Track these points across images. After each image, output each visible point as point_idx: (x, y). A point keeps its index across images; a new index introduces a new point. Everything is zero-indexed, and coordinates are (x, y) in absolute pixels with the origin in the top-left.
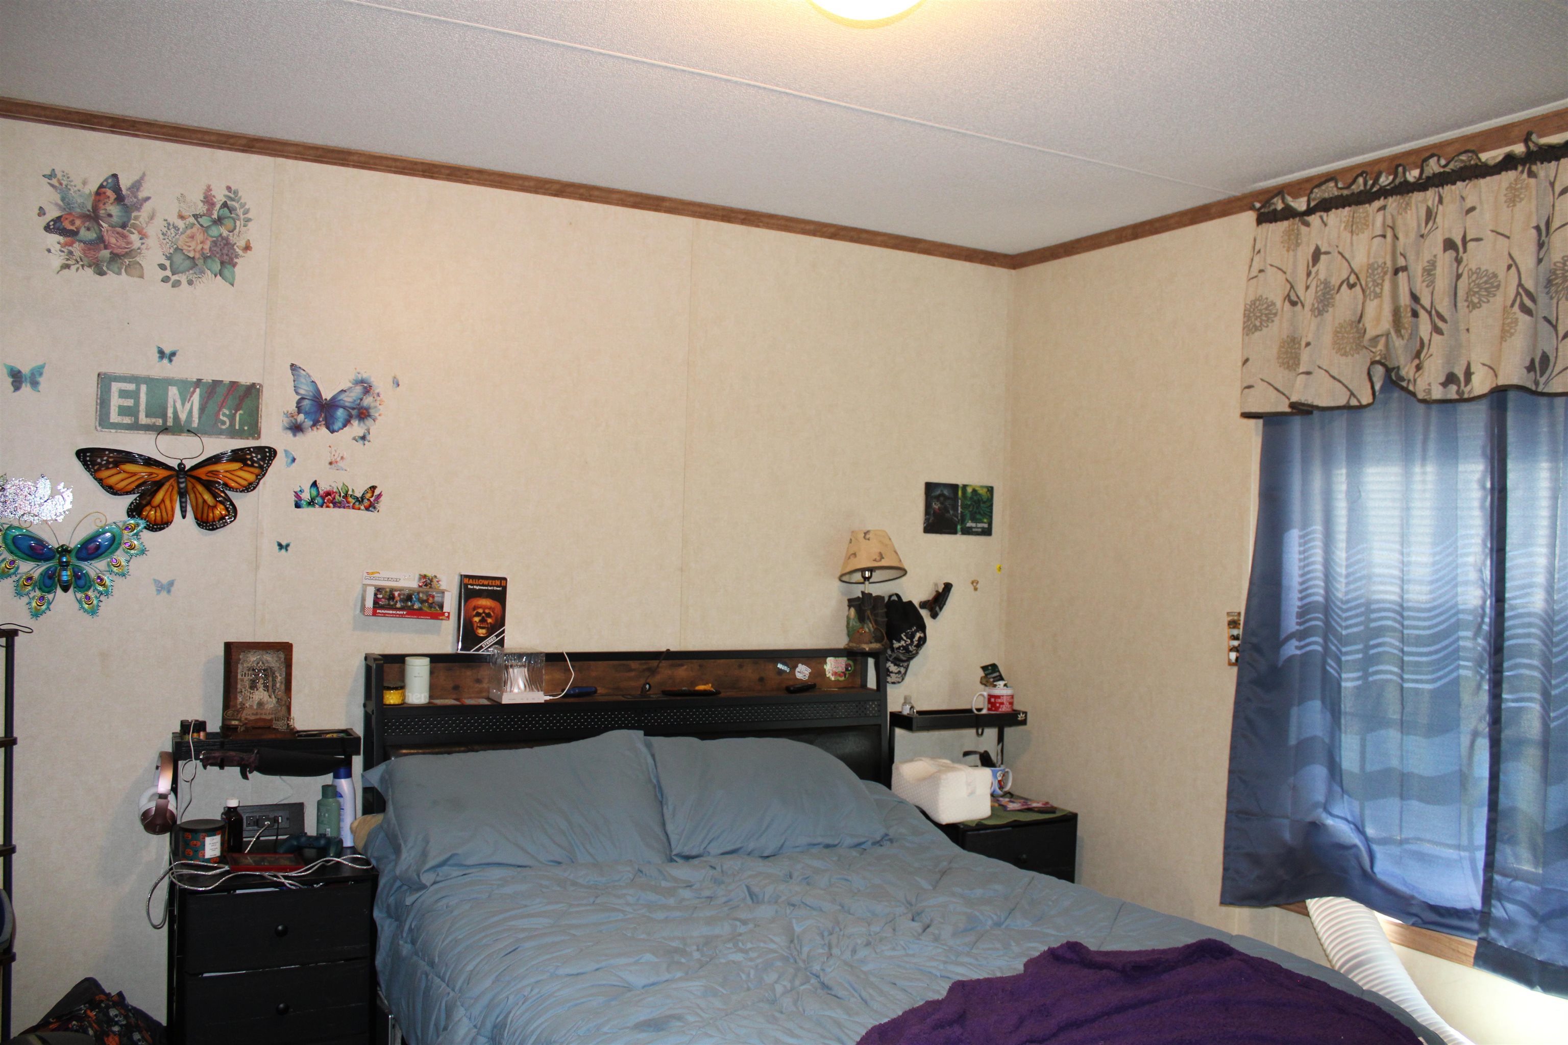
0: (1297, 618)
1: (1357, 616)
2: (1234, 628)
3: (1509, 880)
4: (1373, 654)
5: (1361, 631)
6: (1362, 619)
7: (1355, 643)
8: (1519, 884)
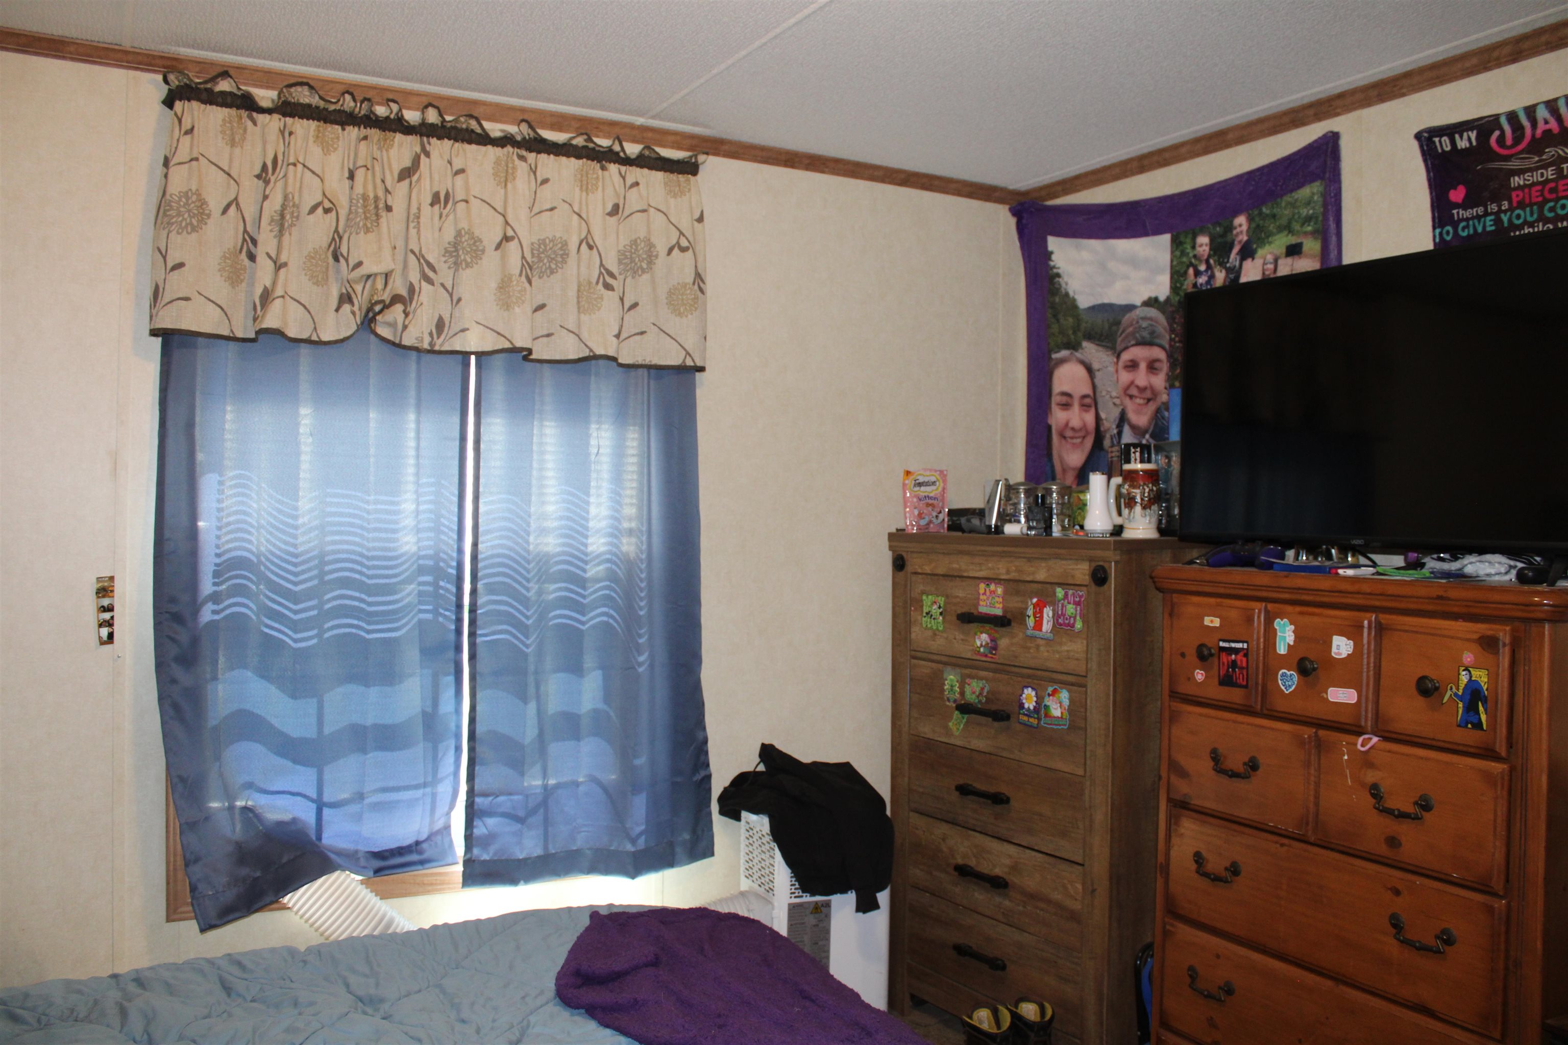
0: (214, 577)
1: (309, 570)
2: (104, 597)
3: (491, 798)
4: (329, 609)
5: (316, 586)
6: (315, 572)
7: (310, 599)
8: (501, 799)
